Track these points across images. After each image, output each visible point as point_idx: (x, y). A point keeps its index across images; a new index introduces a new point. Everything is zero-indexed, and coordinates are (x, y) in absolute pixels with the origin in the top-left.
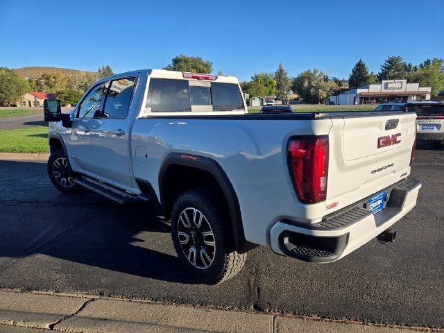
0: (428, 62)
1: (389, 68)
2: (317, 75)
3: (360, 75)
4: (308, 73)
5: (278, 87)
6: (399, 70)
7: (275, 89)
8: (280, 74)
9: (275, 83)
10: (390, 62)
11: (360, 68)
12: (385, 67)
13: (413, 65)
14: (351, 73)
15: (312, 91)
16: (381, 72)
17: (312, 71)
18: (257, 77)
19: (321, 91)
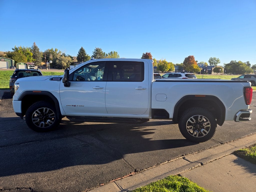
0: (111, 53)
1: (97, 53)
2: (58, 52)
3: (83, 55)
4: (52, 50)
5: (34, 57)
6: (101, 55)
7: (32, 58)
8: (35, 49)
9: (32, 54)
10: (97, 50)
11: (82, 51)
12: (95, 53)
13: (106, 53)
14: (78, 53)
15: (57, 61)
16: (93, 55)
17: (54, 50)
18: (16, 49)
19: (63, 62)
